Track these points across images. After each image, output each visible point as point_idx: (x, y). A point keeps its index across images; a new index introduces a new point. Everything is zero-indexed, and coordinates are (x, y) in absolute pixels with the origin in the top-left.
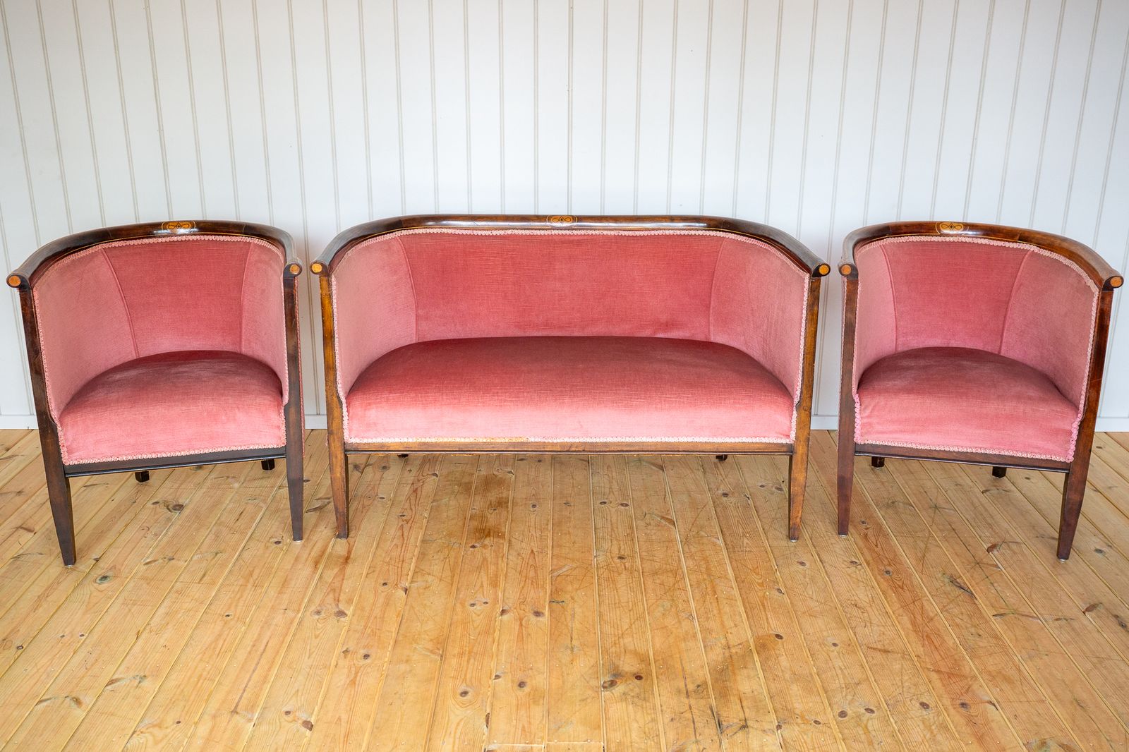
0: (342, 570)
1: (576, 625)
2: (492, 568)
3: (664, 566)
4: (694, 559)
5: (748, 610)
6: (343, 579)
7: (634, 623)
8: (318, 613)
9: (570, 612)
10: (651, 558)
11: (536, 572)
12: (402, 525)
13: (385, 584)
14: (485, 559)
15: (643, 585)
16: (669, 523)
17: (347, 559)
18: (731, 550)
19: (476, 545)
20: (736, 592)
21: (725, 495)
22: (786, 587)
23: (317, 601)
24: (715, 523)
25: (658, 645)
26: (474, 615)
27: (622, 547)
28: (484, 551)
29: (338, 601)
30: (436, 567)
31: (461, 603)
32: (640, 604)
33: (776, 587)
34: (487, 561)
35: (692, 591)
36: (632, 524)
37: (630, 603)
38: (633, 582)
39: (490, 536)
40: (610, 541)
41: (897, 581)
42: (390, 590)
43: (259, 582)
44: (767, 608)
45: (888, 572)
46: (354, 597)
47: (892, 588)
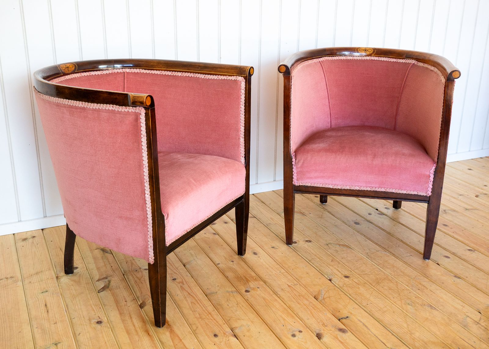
1: (375, 332)
2: (276, 304)
3: (377, 276)
4: (387, 268)
6: (181, 340)
7: (406, 321)
9: (360, 324)
10: (364, 273)
11: (308, 300)
12: (181, 287)
13: (215, 336)
14: (265, 299)
15: (381, 293)
16: (347, 247)
19: (247, 289)
21: (357, 223)
25: (438, 333)
26: (303, 343)
27: (339, 270)
28: (258, 293)
30: (238, 312)
31: (284, 336)
34: (268, 300)
35: (412, 290)
36: (328, 254)
37: (387, 307)
38: (372, 292)
39: (250, 282)
40: (328, 268)
42: (224, 340)
44: (465, 290)
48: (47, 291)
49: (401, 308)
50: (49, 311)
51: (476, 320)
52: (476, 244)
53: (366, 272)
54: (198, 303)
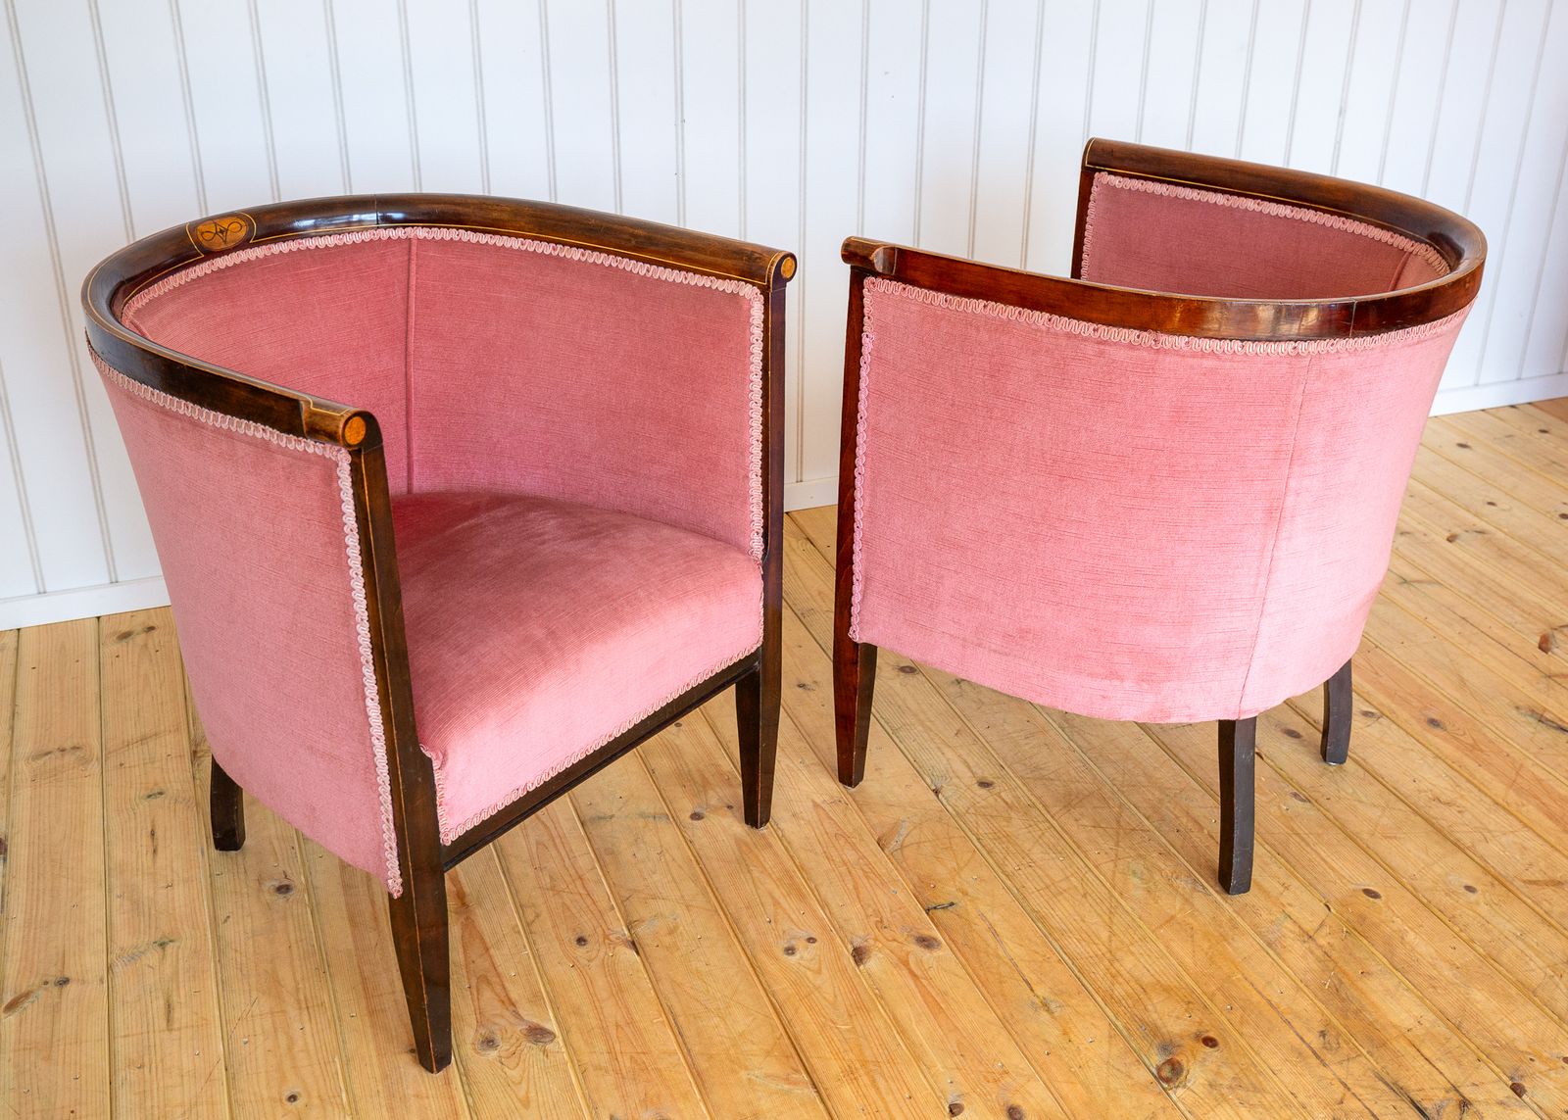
0: (468, 925)
1: (1015, 950)
2: (764, 859)
3: (1072, 786)
6: (487, 950)
7: (1112, 921)
8: (489, 1042)
9: (982, 926)
10: (1037, 774)
11: (854, 848)
13: (581, 941)
14: (739, 841)
15: (1066, 837)
19: (698, 810)
22: (1302, 787)
23: (468, 1013)
25: (1188, 961)
26: (809, 973)
27: (969, 760)
28: (724, 821)
29: (512, 1004)
30: (656, 877)
31: (765, 952)
32: (1089, 876)
33: (1288, 790)
34: (747, 845)
36: (954, 709)
37: (1072, 879)
38: (1043, 834)
40: (939, 754)
41: (1462, 738)
42: (601, 954)
43: (308, 996)
44: (1308, 840)
45: (1433, 723)
46: (539, 988)
47: (1466, 755)
48: (161, 793)
49: (1108, 885)
50: (159, 850)
51: (1307, 927)
52: (1391, 695)
53: (1044, 773)
54: (555, 845)
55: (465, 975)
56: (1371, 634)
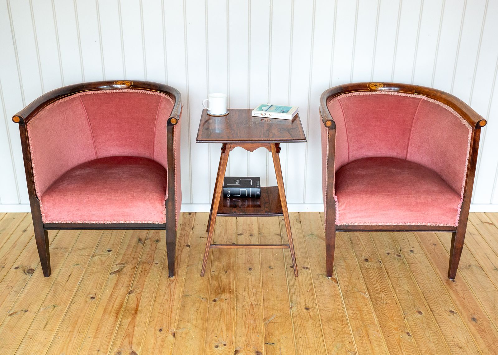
0: (134, 319)
2: (227, 317)
3: (335, 315)
4: (352, 309)
5: (391, 349)
6: (134, 327)
8: (119, 353)
9: (278, 352)
10: (326, 309)
11: (255, 320)
12: (170, 284)
13: (161, 330)
14: (222, 310)
15: (322, 330)
16: (334, 281)
17: (136, 310)
18: (375, 302)
19: (216, 299)
20: (381, 335)
21: (366, 260)
22: (412, 331)
23: (118, 343)
24: (362, 281)
27: (307, 301)
28: (222, 304)
29: (132, 344)
30: (192, 316)
31: (209, 345)
32: (322, 345)
33: (406, 331)
34: (224, 312)
35: (354, 335)
36: (312, 283)
37: (316, 344)
38: (316, 328)
39: (224, 293)
40: (299, 296)
41: (480, 326)
42: (164, 335)
43: (82, 329)
44: (402, 349)
45: (474, 319)
46: (141, 341)
47: (479, 333)
48: (78, 265)
49: (326, 349)
50: (69, 280)
52: (464, 307)
53: (328, 309)
54: (170, 301)
55: (124, 332)
56: (471, 285)
